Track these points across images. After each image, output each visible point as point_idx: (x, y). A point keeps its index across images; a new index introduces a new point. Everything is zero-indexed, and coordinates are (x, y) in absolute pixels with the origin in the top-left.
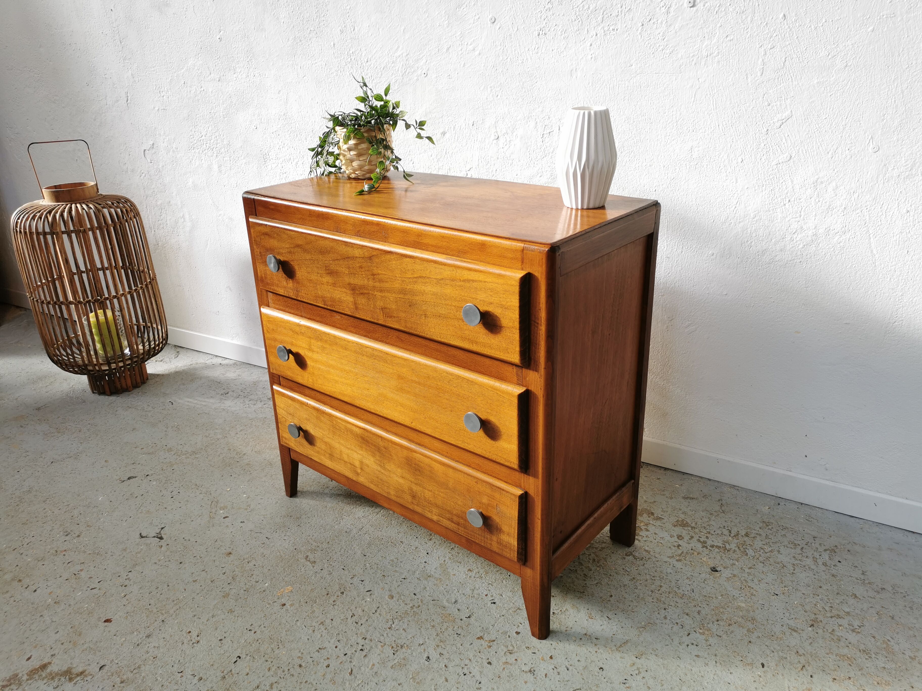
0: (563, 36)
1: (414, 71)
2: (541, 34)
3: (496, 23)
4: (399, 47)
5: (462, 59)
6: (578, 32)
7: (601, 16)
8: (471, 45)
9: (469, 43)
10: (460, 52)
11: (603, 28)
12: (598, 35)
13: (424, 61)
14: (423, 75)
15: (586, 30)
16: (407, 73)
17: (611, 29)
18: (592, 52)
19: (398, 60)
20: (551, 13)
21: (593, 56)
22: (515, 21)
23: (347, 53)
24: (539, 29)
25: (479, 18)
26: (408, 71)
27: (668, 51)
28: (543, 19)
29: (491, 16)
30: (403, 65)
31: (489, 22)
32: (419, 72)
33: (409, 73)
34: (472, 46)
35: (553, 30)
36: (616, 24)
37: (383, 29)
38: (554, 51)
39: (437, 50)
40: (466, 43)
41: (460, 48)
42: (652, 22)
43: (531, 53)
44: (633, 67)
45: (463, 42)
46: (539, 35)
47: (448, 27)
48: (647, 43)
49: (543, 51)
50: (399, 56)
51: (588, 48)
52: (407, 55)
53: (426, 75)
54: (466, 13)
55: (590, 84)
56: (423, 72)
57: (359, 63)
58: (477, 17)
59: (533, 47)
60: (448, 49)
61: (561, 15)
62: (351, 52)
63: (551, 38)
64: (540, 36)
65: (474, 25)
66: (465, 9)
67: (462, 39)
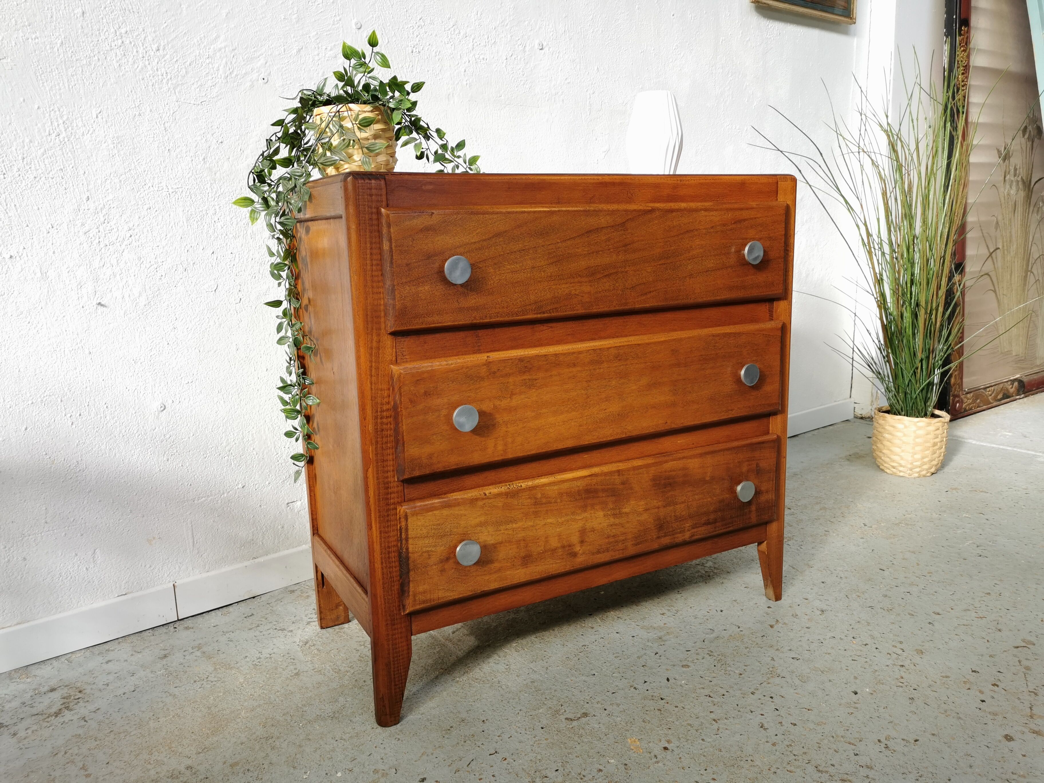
0: (437, 57)
1: (245, 74)
2: (414, 51)
3: (362, 29)
4: (218, 37)
5: (320, 66)
6: (452, 56)
7: (471, 44)
8: (331, 50)
9: (329, 48)
10: (317, 58)
11: (474, 55)
12: (471, 62)
13: (262, 61)
14: (261, 81)
15: (459, 55)
16: (233, 75)
17: (481, 57)
18: (467, 78)
19: (218, 54)
20: (424, 31)
21: (468, 82)
22: (385, 31)
23: (112, 30)
24: (413, 46)
25: (340, 20)
26: (235, 73)
27: (527, 86)
28: (415, 35)
29: (355, 20)
30: (226, 63)
31: (354, 27)
32: (255, 76)
33: (237, 75)
34: (331, 52)
35: (426, 49)
36: (485, 54)
37: (189, 6)
38: (429, 72)
39: (282, 49)
40: (324, 47)
41: (316, 53)
42: (513, 57)
43: (405, 71)
44: (502, 97)
45: (320, 45)
46: (412, 52)
47: (297, 22)
48: (511, 76)
49: (418, 70)
50: (220, 50)
51: (463, 73)
52: (234, 50)
53: (266, 80)
54: (322, 10)
55: (467, 111)
56: (262, 76)
57: (141, 50)
58: (338, 18)
59: (407, 64)
60: (299, 51)
61: (434, 35)
62: (123, 31)
63: (426, 57)
64: (414, 53)
65: (333, 27)
66: (320, 5)
67: (318, 41)
